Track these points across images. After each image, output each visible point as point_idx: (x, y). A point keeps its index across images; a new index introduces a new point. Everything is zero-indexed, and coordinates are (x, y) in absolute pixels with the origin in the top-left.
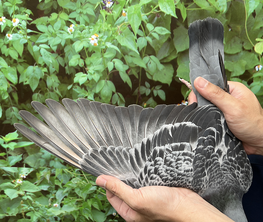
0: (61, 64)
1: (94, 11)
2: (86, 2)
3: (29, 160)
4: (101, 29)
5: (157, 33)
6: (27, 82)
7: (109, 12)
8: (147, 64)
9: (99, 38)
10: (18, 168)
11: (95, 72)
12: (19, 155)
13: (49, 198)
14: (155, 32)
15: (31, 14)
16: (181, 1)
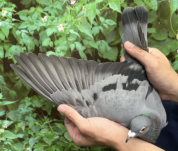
0: (36, 44)
1: (62, 7)
2: (56, 0)
3: (10, 115)
4: (66, 20)
5: (107, 24)
6: (10, 57)
7: (73, 7)
8: (99, 46)
9: (65, 26)
10: (2, 121)
11: (61, 51)
12: (3, 111)
13: (24, 144)
14: (105, 23)
15: (15, 7)
16: (125, 1)
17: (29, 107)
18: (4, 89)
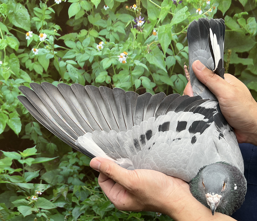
0: (87, 80)
1: (125, 29)
2: (117, 20)
3: (46, 177)
4: (130, 48)
5: (186, 52)
7: (140, 30)
8: (174, 83)
9: (128, 56)
10: (34, 184)
12: (36, 171)
13: (65, 216)
14: (184, 51)
15: (59, 30)
17: (73, 165)
18: (39, 141)
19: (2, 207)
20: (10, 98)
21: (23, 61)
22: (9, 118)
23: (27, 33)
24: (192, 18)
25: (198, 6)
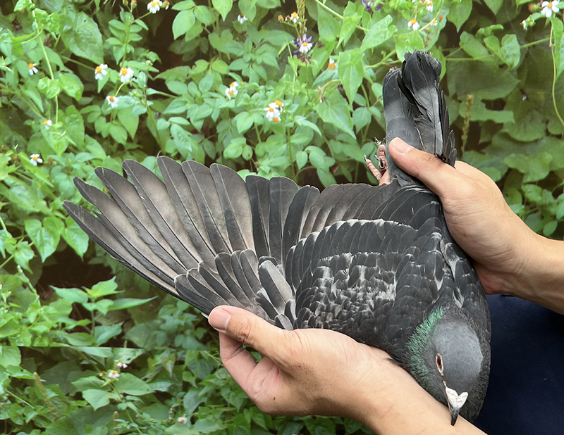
0: (209, 154)
1: (277, 59)
2: (262, 42)
3: (134, 335)
4: (287, 92)
7: (304, 61)
8: (369, 156)
9: (282, 108)
10: (113, 349)
11: (272, 169)
12: (116, 323)
13: (170, 407)
15: (156, 61)
16: (437, 44)
17: (184, 312)
18: (121, 269)
19: (53, 391)
20: (67, 189)
21: (90, 120)
22: (66, 226)
23: (97, 67)
24: (401, 36)
25: (411, 13)
